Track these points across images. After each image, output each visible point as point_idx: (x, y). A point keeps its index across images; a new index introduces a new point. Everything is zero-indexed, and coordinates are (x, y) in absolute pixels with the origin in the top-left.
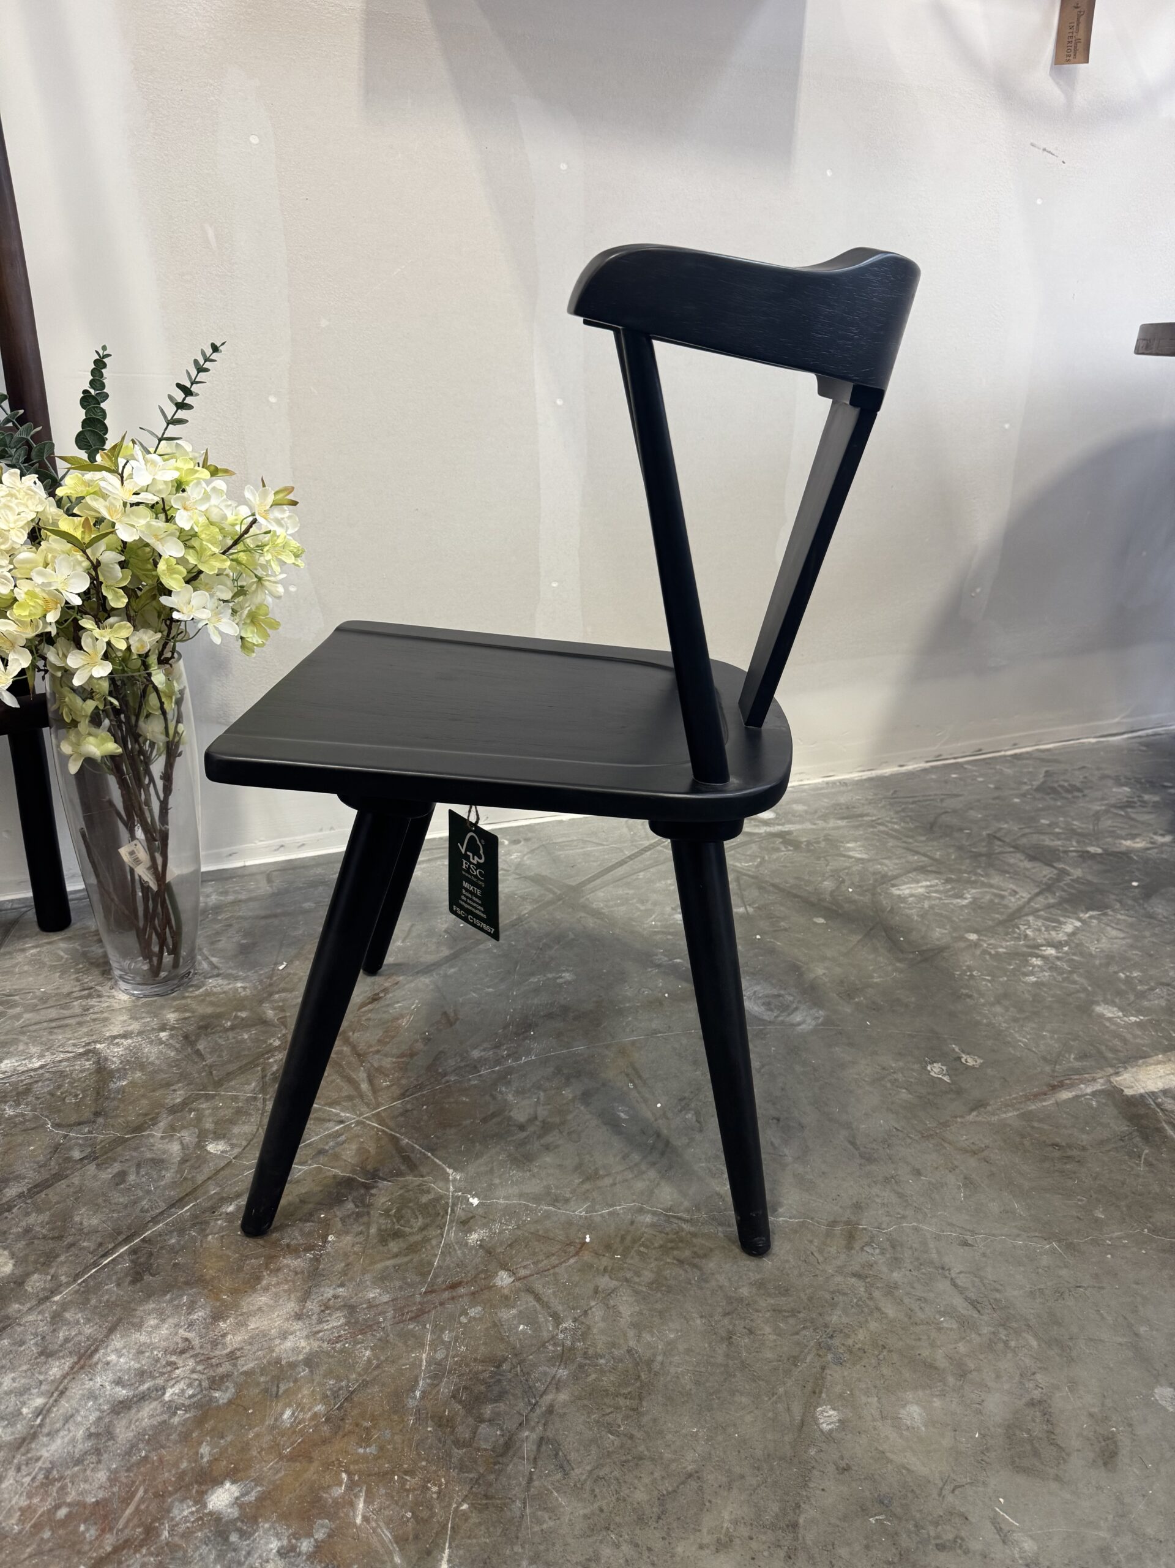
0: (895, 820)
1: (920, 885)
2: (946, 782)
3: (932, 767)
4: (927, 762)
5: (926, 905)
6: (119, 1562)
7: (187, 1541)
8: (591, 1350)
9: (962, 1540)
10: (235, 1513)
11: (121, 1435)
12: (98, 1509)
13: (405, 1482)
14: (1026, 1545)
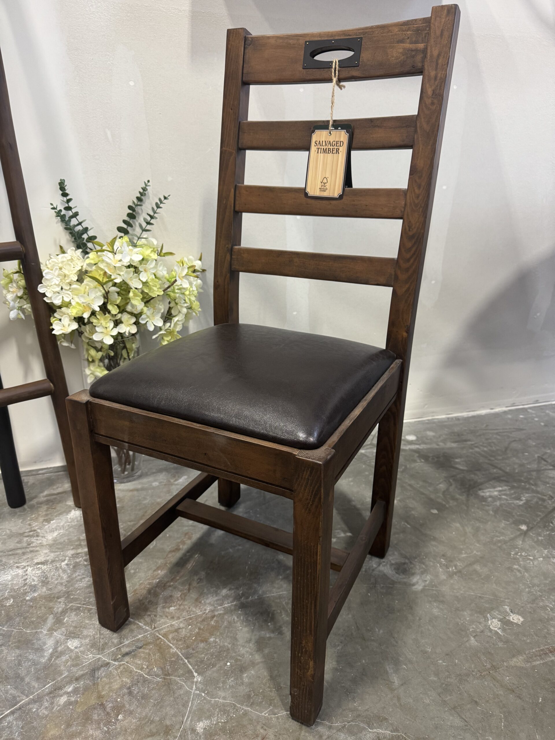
0: (485, 445)
1: (496, 489)
2: (517, 421)
3: (510, 410)
4: (507, 407)
5: (498, 503)
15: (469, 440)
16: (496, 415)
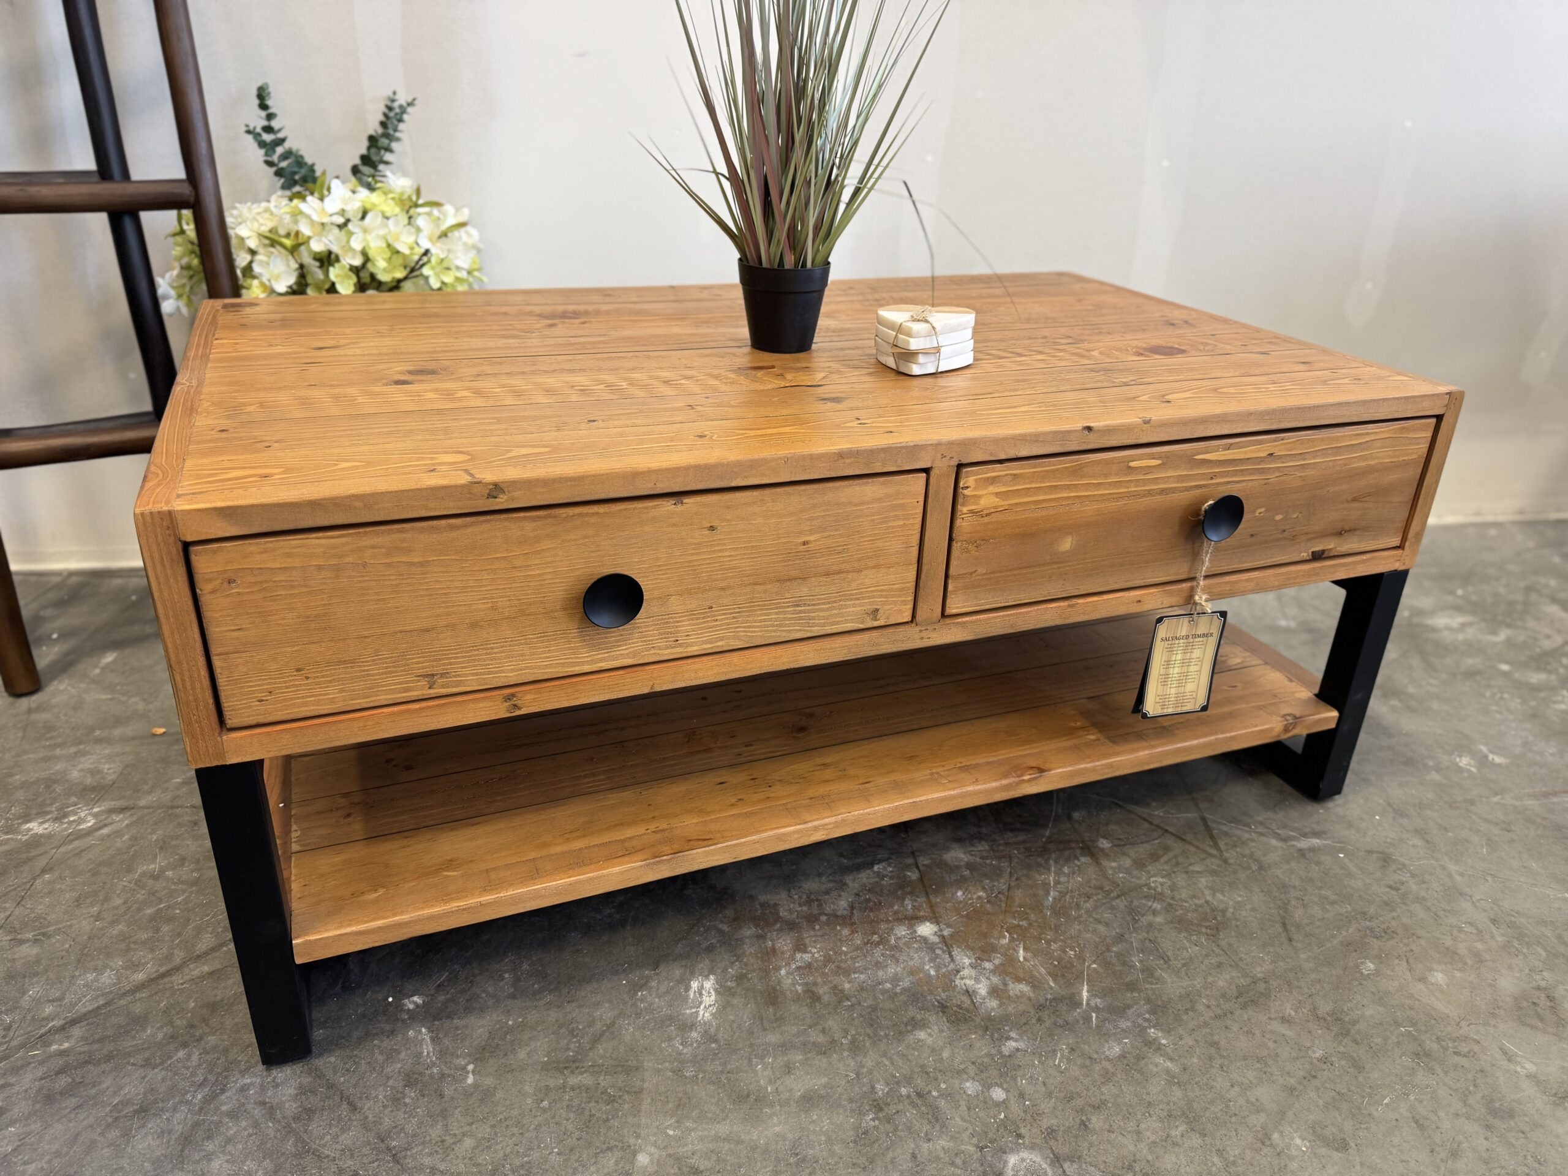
1: (1455, 620)
2: (1484, 538)
3: (1473, 522)
4: (1466, 516)
5: (1460, 637)
6: (867, 950)
7: (908, 948)
8: (1177, 897)
9: (1475, 1053)
10: (936, 939)
11: (850, 884)
12: (846, 920)
13: (1050, 945)
14: (1527, 1066)
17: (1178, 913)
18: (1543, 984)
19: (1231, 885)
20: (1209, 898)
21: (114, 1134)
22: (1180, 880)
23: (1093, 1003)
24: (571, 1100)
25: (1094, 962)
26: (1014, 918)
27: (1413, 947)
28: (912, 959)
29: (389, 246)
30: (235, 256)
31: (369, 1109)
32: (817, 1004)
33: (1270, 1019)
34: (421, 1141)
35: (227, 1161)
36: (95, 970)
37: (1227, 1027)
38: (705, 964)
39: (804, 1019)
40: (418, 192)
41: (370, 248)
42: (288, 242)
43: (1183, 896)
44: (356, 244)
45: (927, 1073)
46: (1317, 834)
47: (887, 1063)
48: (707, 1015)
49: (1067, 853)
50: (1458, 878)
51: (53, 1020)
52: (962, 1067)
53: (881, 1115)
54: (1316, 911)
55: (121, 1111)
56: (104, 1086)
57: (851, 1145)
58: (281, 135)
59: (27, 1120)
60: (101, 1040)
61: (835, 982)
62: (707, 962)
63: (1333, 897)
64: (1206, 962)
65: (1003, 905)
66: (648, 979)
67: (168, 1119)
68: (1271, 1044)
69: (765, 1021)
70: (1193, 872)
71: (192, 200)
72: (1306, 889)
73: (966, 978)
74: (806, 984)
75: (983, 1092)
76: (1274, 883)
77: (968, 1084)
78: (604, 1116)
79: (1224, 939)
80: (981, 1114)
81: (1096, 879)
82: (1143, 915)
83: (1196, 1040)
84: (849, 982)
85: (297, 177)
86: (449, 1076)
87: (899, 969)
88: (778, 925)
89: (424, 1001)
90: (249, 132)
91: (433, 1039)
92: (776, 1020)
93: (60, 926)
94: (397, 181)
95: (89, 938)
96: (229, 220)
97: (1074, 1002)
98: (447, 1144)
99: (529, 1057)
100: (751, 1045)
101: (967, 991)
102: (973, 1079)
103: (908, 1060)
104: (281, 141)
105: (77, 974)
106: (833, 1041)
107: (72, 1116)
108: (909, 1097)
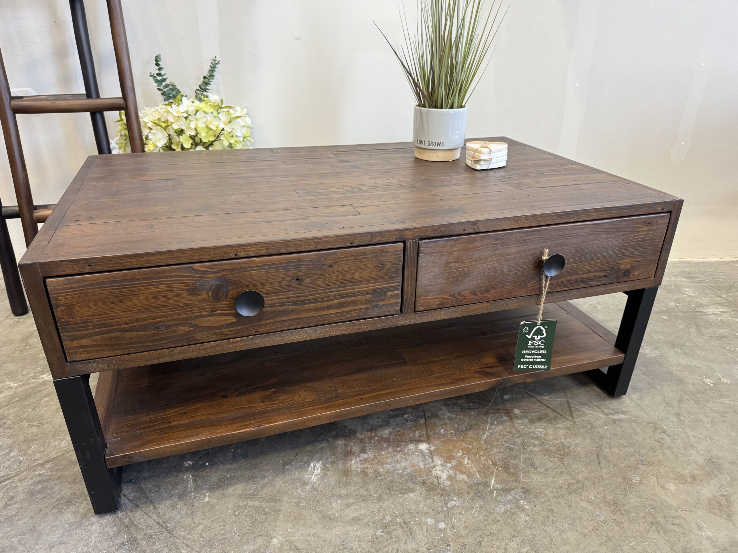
5: (719, 319)
6: (394, 454)
7: (413, 454)
8: (547, 439)
9: (682, 525)
10: (427, 451)
11: (392, 423)
12: (387, 440)
13: (481, 458)
14: (708, 533)
15: (698, 278)
16: (725, 263)
17: (546, 447)
18: (725, 493)
19: (575, 434)
20: (563, 440)
21: (56, 511)
22: (550, 431)
23: (496, 487)
24: (248, 512)
25: (500, 467)
26: (466, 444)
27: (661, 471)
28: (414, 460)
29: (207, 127)
30: (142, 130)
31: (161, 509)
32: (366, 477)
33: (582, 500)
34: (181, 525)
35: (99, 527)
36: (59, 440)
37: (559, 503)
38: (318, 456)
39: (358, 484)
40: (222, 101)
41: (198, 128)
42: (164, 125)
43: (550, 439)
44: (193, 126)
45: (411, 513)
46: (623, 413)
47: (393, 507)
48: (315, 479)
49: (497, 415)
50: (692, 438)
51: (39, 460)
52: (428, 511)
53: (385, 530)
54: (616, 450)
55: (60, 501)
56: (55, 490)
57: (370, 543)
58: (165, 77)
59: (22, 502)
60: (56, 471)
61: (376, 468)
62: (320, 455)
63: (625, 444)
64: (555, 471)
65: (462, 437)
66: (292, 460)
67: (78, 506)
68: (579, 512)
69: (341, 484)
70: (557, 427)
71: (124, 106)
72: (613, 439)
73: (438, 470)
74: (363, 468)
75: (435, 524)
76: (597, 435)
77: (429, 520)
78: (261, 521)
79: (566, 460)
80: (433, 534)
81: (509, 428)
82: (529, 446)
83: (543, 508)
84: (382, 468)
85: (171, 95)
86: (198, 497)
87: (407, 464)
88: (355, 440)
89: (193, 463)
90: (151, 76)
91: (193, 480)
92: (346, 483)
93: (48, 420)
94: (213, 97)
95: (59, 426)
96: (140, 114)
97: (487, 485)
98: (191, 527)
99: (234, 492)
100: (332, 494)
101: (437, 477)
102: (432, 517)
103: (403, 506)
104: (165, 79)
105: (52, 441)
106: (371, 495)
107: (40, 502)
108: (400, 523)
